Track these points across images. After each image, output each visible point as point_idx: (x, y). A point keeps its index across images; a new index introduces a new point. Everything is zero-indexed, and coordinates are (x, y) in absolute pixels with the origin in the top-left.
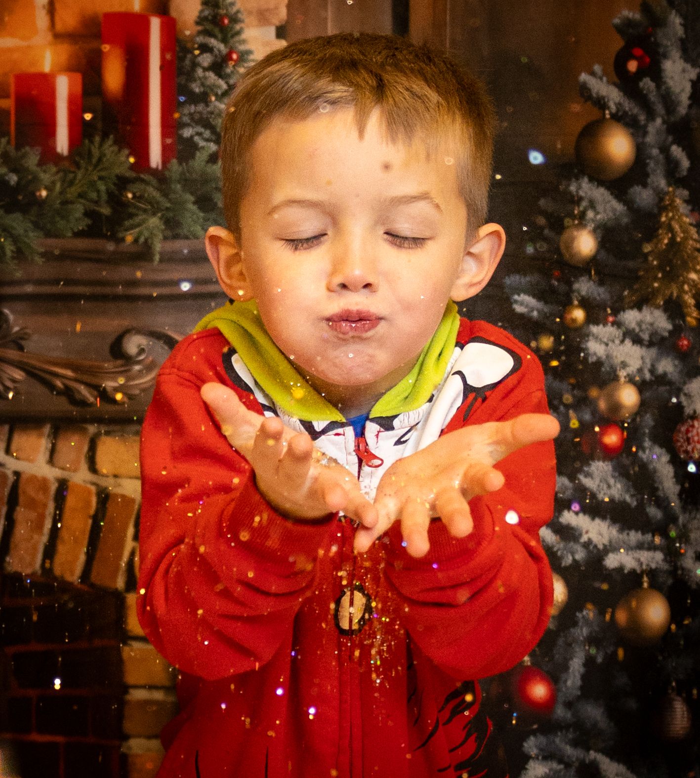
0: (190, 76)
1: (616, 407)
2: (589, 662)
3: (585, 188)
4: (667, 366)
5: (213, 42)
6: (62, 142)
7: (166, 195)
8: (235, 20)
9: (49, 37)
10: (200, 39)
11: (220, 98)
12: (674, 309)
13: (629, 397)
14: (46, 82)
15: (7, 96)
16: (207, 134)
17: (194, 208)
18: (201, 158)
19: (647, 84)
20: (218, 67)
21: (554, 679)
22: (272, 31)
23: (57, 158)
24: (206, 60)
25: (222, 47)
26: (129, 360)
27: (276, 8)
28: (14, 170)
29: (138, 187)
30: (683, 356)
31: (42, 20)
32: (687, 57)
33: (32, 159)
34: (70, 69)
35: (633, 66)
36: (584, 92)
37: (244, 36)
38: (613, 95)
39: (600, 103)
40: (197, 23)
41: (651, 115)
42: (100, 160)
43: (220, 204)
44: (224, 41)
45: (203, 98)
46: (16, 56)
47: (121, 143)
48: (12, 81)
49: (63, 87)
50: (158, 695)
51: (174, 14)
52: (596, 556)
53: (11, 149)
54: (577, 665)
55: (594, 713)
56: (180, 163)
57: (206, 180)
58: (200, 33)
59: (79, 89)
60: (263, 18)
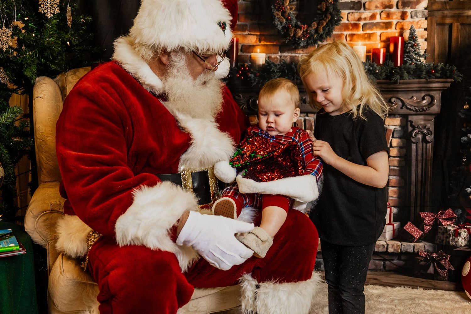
0: (406, 48)
5: (411, 42)
6: (381, 62)
7: (400, 71)
8: (416, 37)
9: (380, 41)
10: (409, 41)
11: (412, 52)
14: (379, 50)
15: (371, 53)
16: (410, 59)
17: (406, 74)
18: (408, 64)
20: (412, 47)
22: (424, 40)
23: (380, 64)
24: (410, 45)
25: (413, 43)
26: (392, 103)
27: (425, 35)
28: (371, 67)
29: (395, 70)
31: (378, 38)
33: (375, 65)
34: (384, 47)
37: (418, 41)
40: (408, 38)
42: (388, 65)
43: (412, 73)
44: (414, 41)
45: (409, 52)
46: (373, 45)
47: (392, 61)
48: (372, 50)
49: (382, 51)
50: (396, 168)
51: (404, 36)
53: (371, 63)
56: (404, 65)
57: (409, 68)
58: (409, 40)
59: (385, 51)
60: (422, 37)
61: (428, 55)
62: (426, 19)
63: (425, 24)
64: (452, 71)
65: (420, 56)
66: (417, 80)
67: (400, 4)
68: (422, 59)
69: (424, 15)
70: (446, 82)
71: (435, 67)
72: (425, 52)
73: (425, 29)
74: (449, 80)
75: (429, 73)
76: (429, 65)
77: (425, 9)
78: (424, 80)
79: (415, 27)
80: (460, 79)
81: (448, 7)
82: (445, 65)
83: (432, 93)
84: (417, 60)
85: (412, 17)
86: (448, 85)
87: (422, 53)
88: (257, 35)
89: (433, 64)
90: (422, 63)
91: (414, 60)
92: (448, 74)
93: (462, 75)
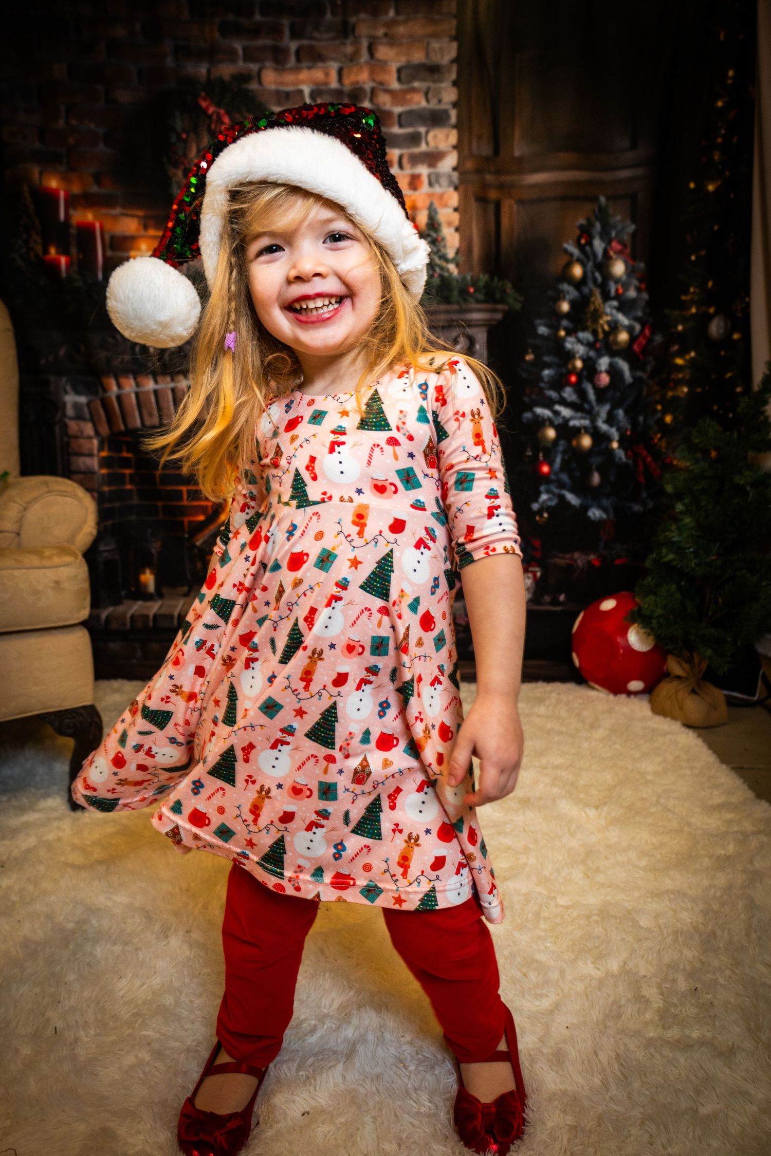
1: (574, 367)
2: (563, 460)
3: (565, 287)
4: (592, 354)
5: (431, 233)
8: (439, 225)
10: (427, 232)
11: (434, 254)
12: (595, 333)
13: (579, 364)
19: (588, 248)
20: (433, 243)
21: (551, 465)
22: (453, 229)
25: (435, 235)
27: (455, 221)
30: (597, 350)
32: (602, 238)
35: (583, 241)
36: (566, 251)
37: (443, 232)
38: (576, 252)
39: (571, 255)
40: (426, 226)
41: (588, 259)
43: (435, 294)
52: (566, 421)
54: (558, 460)
55: (564, 477)
58: (426, 229)
60: (450, 224)
61: (461, 259)
62: (456, 188)
63: (454, 199)
64: (504, 291)
65: (447, 260)
66: (443, 307)
67: (405, 161)
68: (452, 267)
69: (451, 182)
70: (495, 311)
71: (474, 283)
72: (457, 253)
73: (456, 210)
74: (500, 307)
75: (464, 292)
76: (464, 279)
77: (455, 169)
78: (455, 307)
79: (436, 204)
80: (518, 306)
81: (492, 169)
82: (492, 279)
83: (470, 331)
84: (442, 268)
85: (431, 184)
86: (499, 316)
87: (451, 254)
88: (138, 217)
89: (472, 278)
90: (451, 274)
91: (438, 270)
92: (498, 295)
93: (522, 299)
